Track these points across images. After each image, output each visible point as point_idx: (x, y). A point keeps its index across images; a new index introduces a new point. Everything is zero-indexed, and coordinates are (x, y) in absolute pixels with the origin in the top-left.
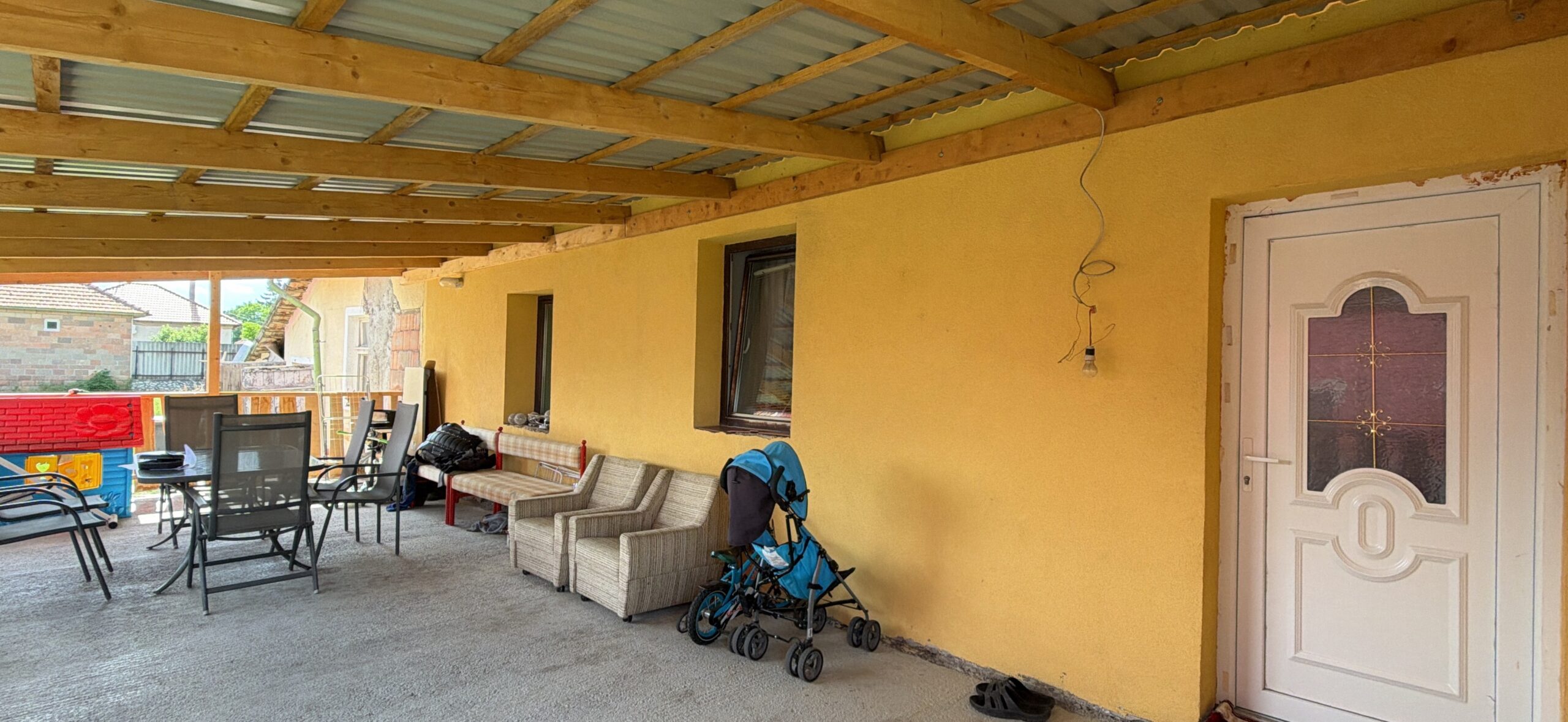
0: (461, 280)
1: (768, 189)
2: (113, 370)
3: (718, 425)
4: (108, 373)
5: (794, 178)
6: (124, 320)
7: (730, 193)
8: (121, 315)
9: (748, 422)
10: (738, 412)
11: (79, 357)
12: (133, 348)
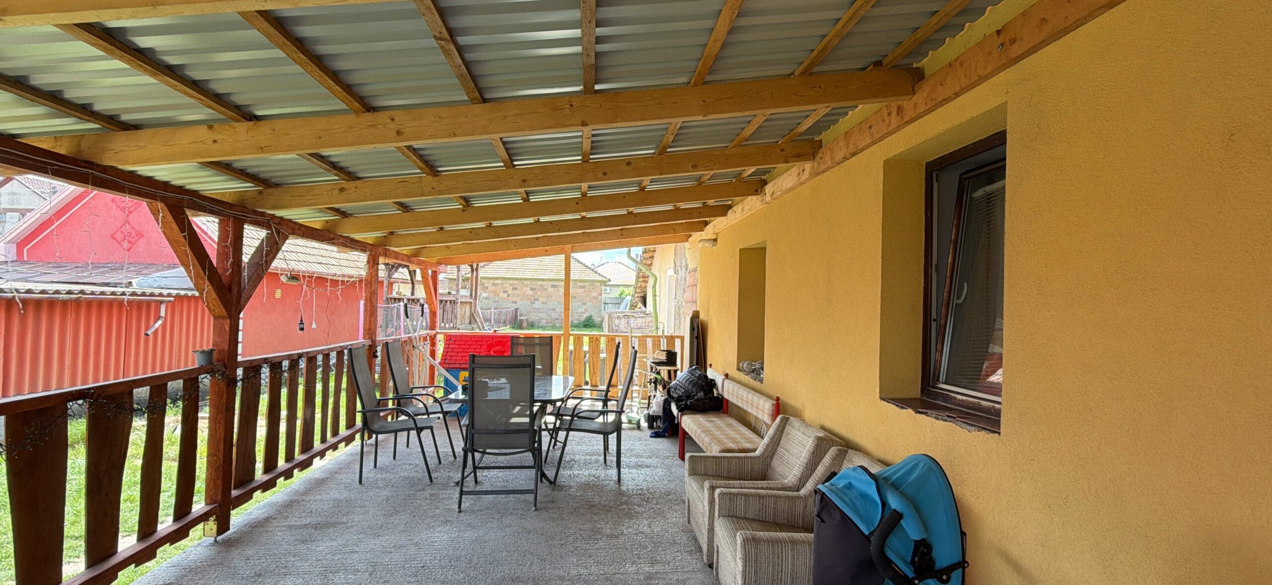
0: (715, 240)
1: (961, 65)
2: (594, 315)
3: (919, 396)
4: (591, 316)
5: (998, 32)
6: (599, 284)
7: (913, 87)
8: (598, 281)
9: (955, 398)
10: (946, 383)
11: (579, 307)
12: (603, 301)
